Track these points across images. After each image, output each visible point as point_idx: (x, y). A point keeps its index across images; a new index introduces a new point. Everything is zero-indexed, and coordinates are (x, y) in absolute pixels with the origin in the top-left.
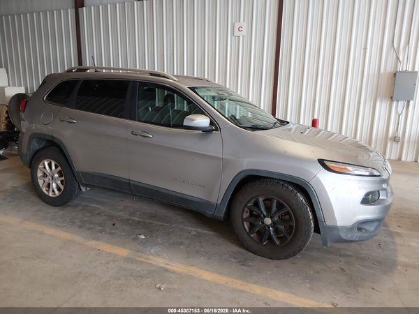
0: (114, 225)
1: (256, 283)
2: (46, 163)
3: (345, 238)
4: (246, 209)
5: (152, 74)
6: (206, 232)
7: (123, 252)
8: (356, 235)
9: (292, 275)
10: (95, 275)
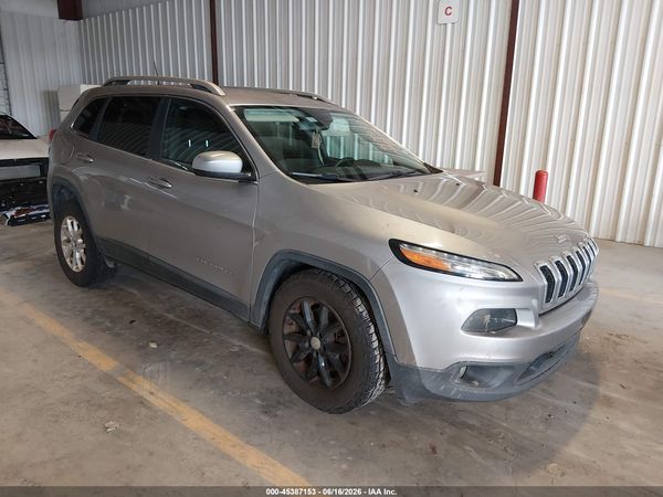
0: (132, 322)
1: (260, 446)
2: (69, 222)
3: (434, 391)
4: (288, 318)
5: (194, 86)
6: (254, 350)
7: (107, 364)
8: (457, 388)
9: (333, 442)
10: (44, 392)
